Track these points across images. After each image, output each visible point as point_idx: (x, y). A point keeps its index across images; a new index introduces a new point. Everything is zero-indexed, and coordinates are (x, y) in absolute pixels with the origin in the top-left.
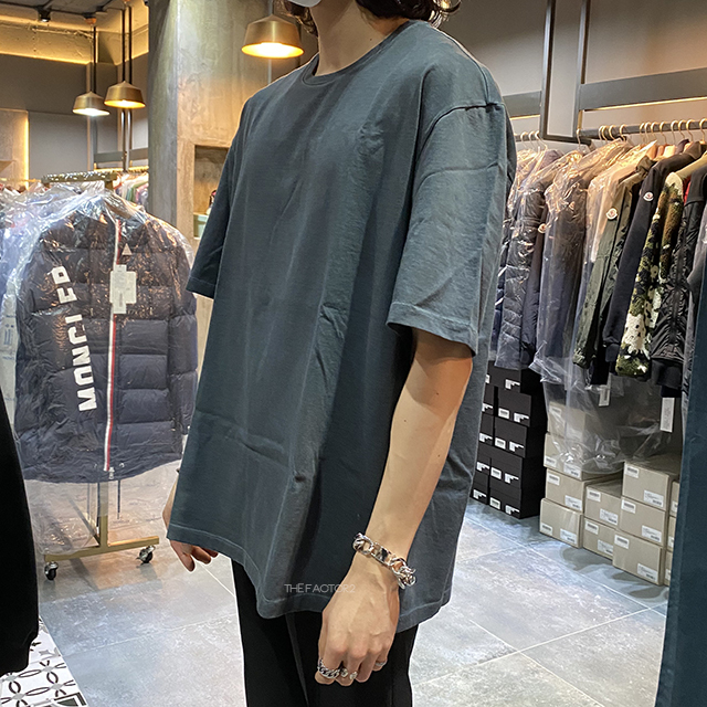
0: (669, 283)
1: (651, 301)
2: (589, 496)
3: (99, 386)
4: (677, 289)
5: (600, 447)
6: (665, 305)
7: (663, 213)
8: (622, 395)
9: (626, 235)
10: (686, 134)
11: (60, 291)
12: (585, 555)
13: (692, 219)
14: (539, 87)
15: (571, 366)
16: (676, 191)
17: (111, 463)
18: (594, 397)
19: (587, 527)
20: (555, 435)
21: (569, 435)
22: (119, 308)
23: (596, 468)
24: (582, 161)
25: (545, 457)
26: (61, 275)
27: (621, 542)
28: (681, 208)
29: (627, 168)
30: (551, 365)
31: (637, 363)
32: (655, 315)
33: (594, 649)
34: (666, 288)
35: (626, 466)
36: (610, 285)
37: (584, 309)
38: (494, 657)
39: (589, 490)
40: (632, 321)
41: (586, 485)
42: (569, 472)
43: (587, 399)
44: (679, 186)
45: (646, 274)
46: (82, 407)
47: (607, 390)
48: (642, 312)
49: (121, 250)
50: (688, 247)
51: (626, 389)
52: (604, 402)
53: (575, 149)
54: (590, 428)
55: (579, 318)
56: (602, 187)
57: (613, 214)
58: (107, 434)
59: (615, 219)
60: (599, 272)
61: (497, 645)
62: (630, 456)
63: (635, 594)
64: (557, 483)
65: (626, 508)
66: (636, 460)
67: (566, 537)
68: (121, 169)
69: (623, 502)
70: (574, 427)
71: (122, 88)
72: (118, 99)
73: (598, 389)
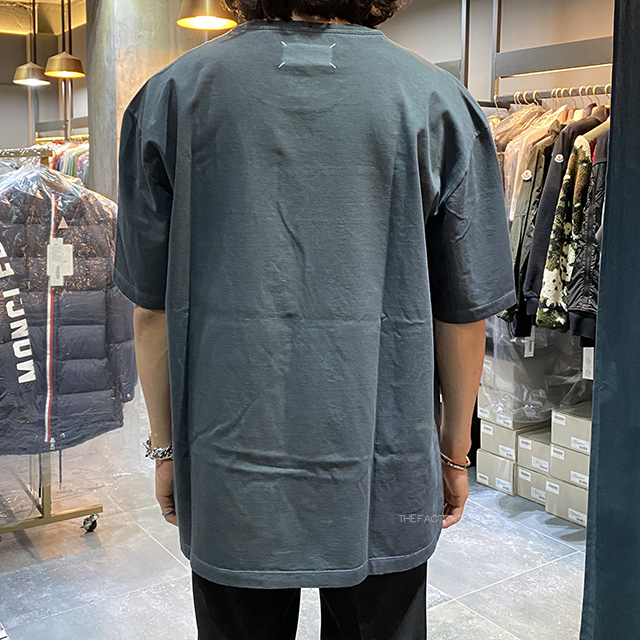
0: (581, 239)
1: (566, 257)
2: (521, 445)
3: (38, 358)
4: (588, 244)
5: (527, 398)
6: (579, 260)
7: (573, 174)
8: (546, 346)
9: (540, 195)
10: (593, 99)
12: (520, 503)
13: (600, 178)
14: (459, 56)
15: (496, 319)
16: (584, 153)
17: (53, 434)
18: (520, 349)
19: (520, 475)
20: (486, 385)
21: (498, 385)
22: (55, 281)
23: (525, 418)
24: (500, 125)
25: (479, 408)
27: (552, 488)
28: (589, 168)
29: (540, 132)
31: (556, 315)
32: (570, 269)
34: (579, 244)
35: (554, 414)
36: (527, 242)
38: (431, 607)
39: (521, 439)
40: (549, 276)
41: (518, 434)
42: (501, 422)
43: (512, 350)
44: (586, 148)
45: (560, 231)
46: (22, 379)
47: (531, 342)
48: (557, 267)
49: (57, 224)
50: (597, 205)
51: (549, 340)
52: (529, 353)
53: (494, 114)
54: (519, 379)
56: (518, 151)
57: (528, 174)
58: (47, 406)
59: (530, 180)
60: (517, 230)
61: (434, 594)
62: (557, 404)
63: (566, 538)
64: (491, 433)
65: (556, 455)
66: (563, 408)
67: (501, 486)
68: (63, 138)
69: (552, 449)
70: (503, 378)
71: (62, 59)
72: (58, 70)
73: (523, 341)
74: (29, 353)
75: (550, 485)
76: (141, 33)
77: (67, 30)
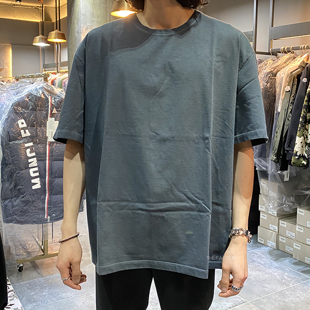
1: (307, 130)
2: (281, 224)
3: (42, 176)
5: (285, 201)
8: (295, 175)
9: (294, 99)
11: (22, 131)
12: (280, 253)
14: (252, 29)
15: (270, 162)
17: (49, 215)
18: (282, 177)
19: (280, 240)
20: (264, 195)
21: (270, 195)
22: (51, 139)
23: (284, 211)
24: (273, 64)
25: (259, 206)
26: (22, 123)
27: (297, 246)
29: (294, 67)
30: (261, 162)
31: (302, 160)
33: (285, 300)
35: (298, 210)
36: (287, 123)
37: (276, 135)
38: (236, 305)
39: (281, 222)
40: (299, 140)
41: (279, 219)
42: (271, 213)
43: (278, 177)
45: (305, 117)
46: (34, 187)
47: (288, 173)
48: (303, 136)
49: (52, 111)
51: (297, 172)
52: (286, 179)
53: (270, 58)
54: (280, 191)
55: (273, 139)
56: (283, 76)
58: (46, 200)
59: (289, 91)
60: (282, 116)
61: (238, 300)
62: (300, 205)
63: (304, 272)
64: (265, 218)
65: (299, 230)
66: (303, 207)
67: (270, 245)
68: (56, 71)
69: (297, 227)
70: (272, 191)
71: (55, 33)
72: (54, 38)
73: (284, 173)
74: (37, 174)
75: (295, 245)
76: (93, 19)
77: (58, 19)
